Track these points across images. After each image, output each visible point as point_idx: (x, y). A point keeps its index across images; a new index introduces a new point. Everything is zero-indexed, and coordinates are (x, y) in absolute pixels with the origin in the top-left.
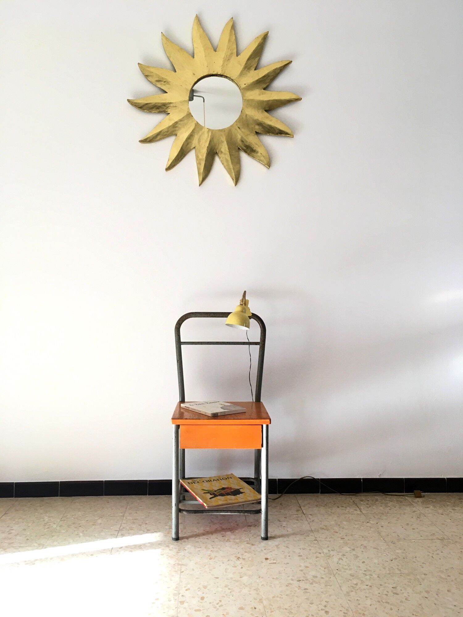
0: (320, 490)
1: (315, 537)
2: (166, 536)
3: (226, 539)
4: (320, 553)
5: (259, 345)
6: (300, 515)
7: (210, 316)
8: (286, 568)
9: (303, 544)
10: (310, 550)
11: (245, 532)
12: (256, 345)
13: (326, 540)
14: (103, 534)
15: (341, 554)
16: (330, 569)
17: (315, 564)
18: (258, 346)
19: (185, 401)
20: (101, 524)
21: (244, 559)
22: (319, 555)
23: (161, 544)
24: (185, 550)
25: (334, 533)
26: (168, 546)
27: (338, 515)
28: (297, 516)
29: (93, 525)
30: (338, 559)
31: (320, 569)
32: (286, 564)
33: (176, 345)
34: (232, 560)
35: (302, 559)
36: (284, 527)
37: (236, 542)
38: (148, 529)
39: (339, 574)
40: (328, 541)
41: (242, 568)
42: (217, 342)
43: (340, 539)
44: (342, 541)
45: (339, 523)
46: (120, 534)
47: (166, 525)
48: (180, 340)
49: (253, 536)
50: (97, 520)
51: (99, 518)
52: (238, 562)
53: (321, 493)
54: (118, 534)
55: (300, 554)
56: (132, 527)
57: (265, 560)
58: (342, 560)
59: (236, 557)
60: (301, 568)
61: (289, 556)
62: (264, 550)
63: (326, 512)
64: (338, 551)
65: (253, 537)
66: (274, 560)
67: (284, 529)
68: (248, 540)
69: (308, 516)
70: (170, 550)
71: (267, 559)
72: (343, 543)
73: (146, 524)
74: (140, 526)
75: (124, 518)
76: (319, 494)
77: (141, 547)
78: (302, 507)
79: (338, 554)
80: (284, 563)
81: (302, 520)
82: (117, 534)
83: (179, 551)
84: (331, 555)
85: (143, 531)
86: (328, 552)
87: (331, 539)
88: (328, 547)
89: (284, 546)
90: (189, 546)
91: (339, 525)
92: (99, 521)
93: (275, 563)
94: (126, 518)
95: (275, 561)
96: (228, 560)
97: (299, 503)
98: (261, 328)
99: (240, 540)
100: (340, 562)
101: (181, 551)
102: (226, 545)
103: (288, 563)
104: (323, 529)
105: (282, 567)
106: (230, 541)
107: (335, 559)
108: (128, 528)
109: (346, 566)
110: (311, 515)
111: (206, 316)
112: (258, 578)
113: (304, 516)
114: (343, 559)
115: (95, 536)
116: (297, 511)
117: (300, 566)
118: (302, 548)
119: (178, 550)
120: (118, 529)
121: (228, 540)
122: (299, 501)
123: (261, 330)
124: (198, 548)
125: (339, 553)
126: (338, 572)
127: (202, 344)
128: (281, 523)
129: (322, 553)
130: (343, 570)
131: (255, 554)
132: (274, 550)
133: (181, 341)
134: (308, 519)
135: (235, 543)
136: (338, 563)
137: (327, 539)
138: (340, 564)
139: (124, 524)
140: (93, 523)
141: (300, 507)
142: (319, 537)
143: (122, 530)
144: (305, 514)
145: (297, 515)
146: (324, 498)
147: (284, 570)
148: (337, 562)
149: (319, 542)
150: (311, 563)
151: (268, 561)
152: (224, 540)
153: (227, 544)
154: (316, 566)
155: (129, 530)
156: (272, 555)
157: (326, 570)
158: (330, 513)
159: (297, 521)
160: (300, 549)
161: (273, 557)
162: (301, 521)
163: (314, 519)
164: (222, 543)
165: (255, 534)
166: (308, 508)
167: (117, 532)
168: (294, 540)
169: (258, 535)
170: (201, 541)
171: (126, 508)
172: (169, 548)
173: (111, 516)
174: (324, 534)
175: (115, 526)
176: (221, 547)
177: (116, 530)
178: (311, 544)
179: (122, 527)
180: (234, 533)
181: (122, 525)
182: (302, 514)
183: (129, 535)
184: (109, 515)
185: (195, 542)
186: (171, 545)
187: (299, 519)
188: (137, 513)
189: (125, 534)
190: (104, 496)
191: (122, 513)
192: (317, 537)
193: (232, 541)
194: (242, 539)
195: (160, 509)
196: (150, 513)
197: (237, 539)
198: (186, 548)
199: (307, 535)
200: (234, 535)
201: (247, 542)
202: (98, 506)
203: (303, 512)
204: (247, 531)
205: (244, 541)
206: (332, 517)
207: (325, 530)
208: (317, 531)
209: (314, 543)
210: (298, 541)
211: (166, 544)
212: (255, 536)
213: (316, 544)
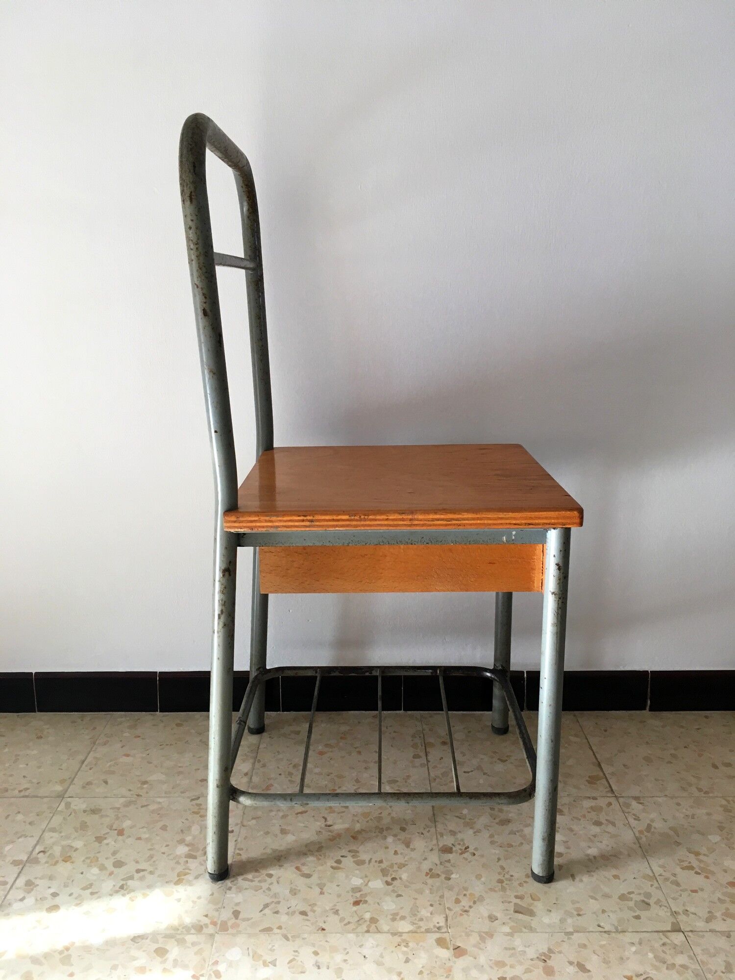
0: (649, 701)
1: (675, 914)
3: (367, 916)
6: (602, 802)
9: (633, 949)
13: (710, 926)
28: (592, 803)
37: (400, 934)
38: (118, 856)
40: (722, 933)
46: (21, 882)
47: (182, 842)
49: (458, 901)
53: (652, 709)
54: (17, 878)
56: (72, 847)
63: (683, 789)
65: (457, 909)
68: (440, 920)
69: (628, 805)
73: (121, 833)
74: (97, 844)
75: (62, 806)
76: (648, 713)
78: (603, 765)
81: (614, 824)
82: (13, 880)
85: (102, 868)
87: (729, 924)
89: (571, 963)
90: (235, 954)
94: (68, 805)
97: (591, 748)
99: (413, 923)
102: (365, 951)
104: (691, 868)
106: (379, 931)
108: (57, 850)
110: (636, 798)
120: (24, 858)
121: (373, 920)
122: (591, 740)
124: (265, 964)
134: (631, 820)
135: (397, 939)
137: (713, 925)
139: (53, 830)
141: (599, 765)
142: (686, 912)
143: (36, 861)
144: (617, 797)
145: (595, 798)
146: (663, 727)
149: (691, 938)
153: (370, 941)
162: (610, 828)
163: (652, 821)
164: (351, 936)
165: (465, 895)
166: (627, 770)
167: (16, 870)
168: (599, 926)
169: (476, 900)
170: (280, 928)
171: (83, 762)
172: (161, 963)
173: (27, 793)
174: (700, 893)
175: (20, 840)
176: (345, 961)
177: (15, 863)
178: (664, 948)
179: (38, 849)
180: (395, 883)
181: (47, 835)
182: (610, 794)
183: (49, 887)
184: (20, 791)
185: (260, 931)
186: (176, 943)
187: (602, 818)
188: (106, 782)
189: (37, 882)
190: (38, 714)
191: (62, 782)
192: (679, 913)
193: (385, 928)
194: (421, 920)
195: (180, 767)
196: (145, 783)
197: (403, 918)
198: (221, 968)
199: (643, 901)
200: (396, 894)
201: (438, 935)
202: (6, 750)
203: (610, 786)
204: (438, 876)
205: (428, 931)
206: (704, 811)
207: (697, 873)
208: (673, 878)
209: (675, 946)
210: (614, 932)
211: (157, 942)
212: (465, 903)
213: (682, 953)
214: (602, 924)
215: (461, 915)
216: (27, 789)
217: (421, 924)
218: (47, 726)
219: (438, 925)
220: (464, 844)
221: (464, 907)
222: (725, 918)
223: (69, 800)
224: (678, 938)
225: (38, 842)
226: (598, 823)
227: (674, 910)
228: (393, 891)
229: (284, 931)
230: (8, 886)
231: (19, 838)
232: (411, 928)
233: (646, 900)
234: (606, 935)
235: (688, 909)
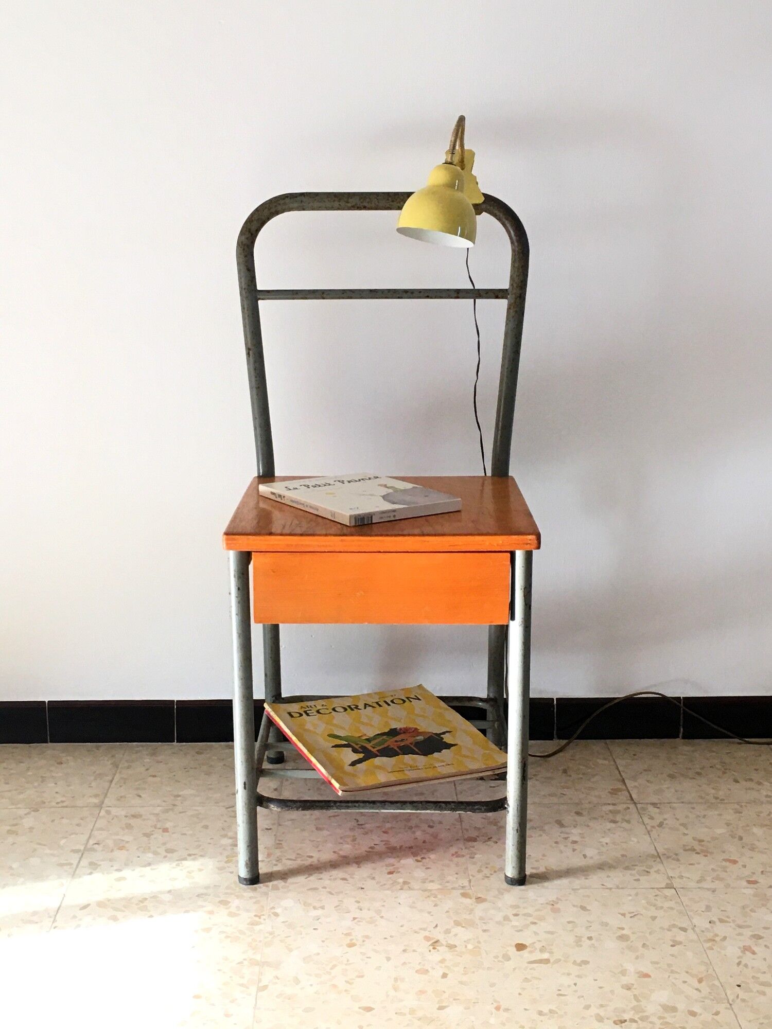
0: (682, 729)
1: (670, 878)
2: (221, 869)
3: (401, 880)
4: (684, 930)
5: (506, 298)
6: (622, 807)
7: (349, 205)
8: (579, 976)
9: (630, 898)
10: (654, 918)
11: (456, 860)
12: (497, 297)
13: (700, 885)
14: (35, 861)
15: (748, 933)
16: (717, 983)
17: (669, 965)
18: (503, 304)
19: (276, 474)
20: (31, 829)
21: (451, 947)
22: (681, 936)
23: (206, 894)
24: (276, 915)
25: (724, 863)
26: (224, 903)
27: (736, 806)
28: (611, 808)
29: (9, 832)
30: (740, 948)
31: (685, 982)
32: (580, 965)
33: (242, 301)
34: (414, 951)
35: (630, 948)
36: (575, 842)
37: (430, 890)
38: (168, 846)
39: (743, 1000)
40: (708, 889)
41: (444, 976)
42: (371, 291)
43: (744, 883)
44: (749, 891)
45: (740, 832)
46: (84, 862)
47: (225, 836)
48: (255, 286)
49: (479, 871)
50: (21, 818)
51: (28, 813)
52: (435, 957)
53: (684, 738)
54: (79, 862)
55: (624, 932)
56: (123, 840)
57: (514, 949)
58: (754, 953)
59: (427, 938)
60: (625, 980)
61: (590, 938)
62: (512, 917)
63: (701, 797)
64: (740, 922)
65: (480, 876)
66: (543, 950)
67: (574, 850)
68: (466, 883)
69: (645, 809)
70: (231, 915)
71: (520, 947)
72: (755, 895)
73: (165, 830)
74: (145, 839)
75: (103, 813)
76: (679, 741)
77: (146, 903)
78: (626, 781)
79: (739, 934)
80: (575, 963)
81: (628, 822)
82: (77, 862)
83: (257, 919)
84: (716, 935)
85: (156, 853)
86: (708, 926)
87: (718, 885)
88: (708, 908)
89: (575, 906)
90: (288, 902)
91: (741, 838)
92: (28, 822)
93: (547, 961)
94: (108, 812)
95: (545, 956)
96: (404, 951)
97: (618, 768)
98: (512, 243)
99: (441, 884)
100: (748, 958)
101: (264, 920)
102: (399, 900)
103: (585, 962)
104: (693, 850)
105: (569, 974)
106: (410, 889)
107: (732, 950)
108: (110, 843)
109: (764, 973)
110: (654, 805)
111: (336, 204)
112: (494, 1011)
113: (632, 806)
114: (755, 949)
115: (11, 868)
116: (614, 792)
117: (624, 973)
118: (630, 913)
119: (256, 916)
120: (82, 848)
121: (405, 883)
122: (618, 761)
123: (513, 251)
124: (315, 908)
125: (741, 930)
126: (742, 995)
127: (323, 298)
128: (563, 829)
129: (690, 931)
130: (757, 987)
131: (484, 931)
132: (542, 919)
133: (259, 288)
134: (646, 820)
135: (427, 894)
136: (739, 964)
137: (705, 885)
138: (746, 966)
139: (101, 829)
140: (9, 828)
141: (623, 781)
142: (681, 877)
143: (93, 850)
144: (635, 803)
145: (614, 804)
146: (693, 751)
147: (575, 984)
148: (737, 961)
149: (681, 892)
150: (657, 963)
151: (525, 953)
152: (395, 883)
153: (404, 896)
154: (672, 972)
155: (112, 851)
156: (536, 933)
157: (705, 989)
158: (714, 801)
159: (613, 825)
160: (624, 915)
161: (539, 941)
162: (625, 825)
163: (665, 819)
164: (388, 892)
165: (486, 867)
166: (649, 784)
167: (77, 856)
168: (603, 885)
169: (496, 870)
170: (325, 888)
171: (111, 781)
172: (226, 909)
173: (64, 804)
174: (696, 866)
175: (73, 836)
176: (383, 906)
177: (74, 851)
178: (656, 898)
179: (91, 842)
180: (424, 860)
181: (95, 833)
182: (629, 802)
183: (112, 866)
184: (58, 803)
185: (307, 890)
186: (235, 898)
187: (618, 818)
188: (140, 796)
189: (99, 863)
190: (50, 744)
191: (96, 796)
192: (675, 878)
193: (416, 887)
194: (448, 882)
195: (209, 785)
196: (179, 796)
197: (432, 881)
198: (278, 911)
199: (644, 870)
200: (425, 867)
201: (462, 891)
202: (30, 773)
203: (631, 796)
204: (463, 856)
205: (453, 888)
206: (717, 813)
207: (698, 853)
208: (674, 856)
209: (666, 897)
210: (615, 888)
211: (219, 897)
212: (486, 872)
213: (671, 900)
214: (605, 884)
215: (483, 879)
216: (63, 802)
217: (447, 884)
218: (64, 755)
219: (462, 885)
220: (488, 836)
221: (485, 874)
222: (714, 880)
223: (108, 808)
224: (670, 892)
225: (90, 837)
226: (614, 822)
227: (670, 875)
228: (424, 866)
229: (328, 890)
230: (74, 866)
231: (70, 835)
232: (440, 887)
233: (647, 870)
234: (608, 890)
235: (683, 875)
